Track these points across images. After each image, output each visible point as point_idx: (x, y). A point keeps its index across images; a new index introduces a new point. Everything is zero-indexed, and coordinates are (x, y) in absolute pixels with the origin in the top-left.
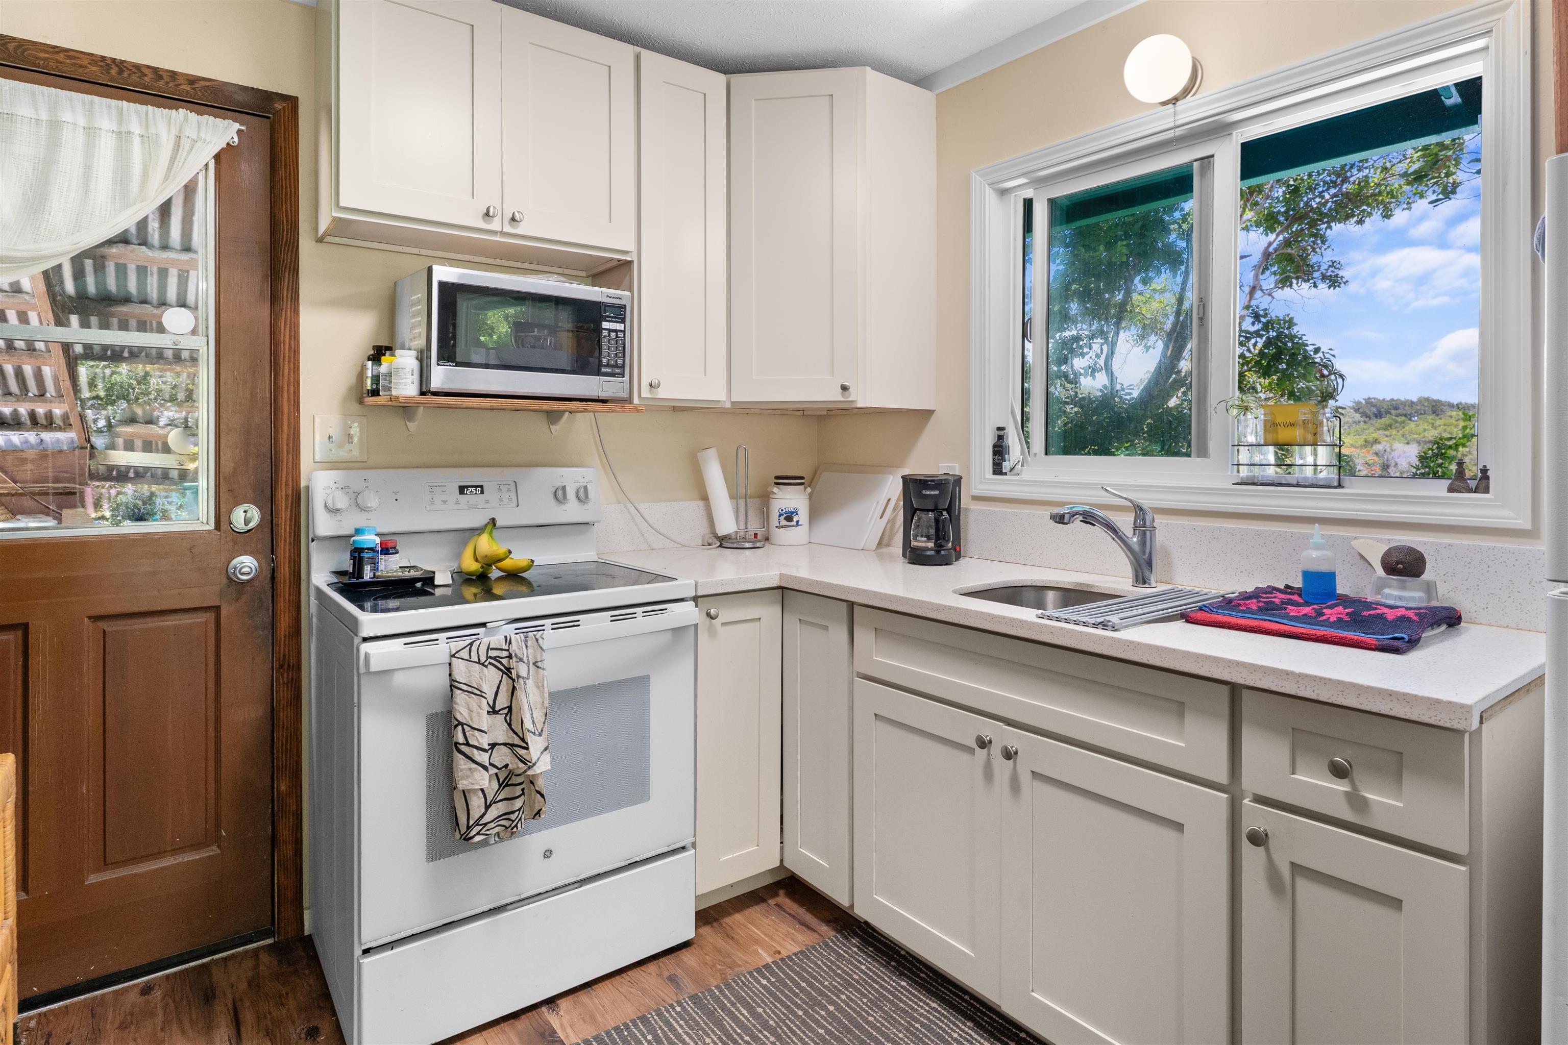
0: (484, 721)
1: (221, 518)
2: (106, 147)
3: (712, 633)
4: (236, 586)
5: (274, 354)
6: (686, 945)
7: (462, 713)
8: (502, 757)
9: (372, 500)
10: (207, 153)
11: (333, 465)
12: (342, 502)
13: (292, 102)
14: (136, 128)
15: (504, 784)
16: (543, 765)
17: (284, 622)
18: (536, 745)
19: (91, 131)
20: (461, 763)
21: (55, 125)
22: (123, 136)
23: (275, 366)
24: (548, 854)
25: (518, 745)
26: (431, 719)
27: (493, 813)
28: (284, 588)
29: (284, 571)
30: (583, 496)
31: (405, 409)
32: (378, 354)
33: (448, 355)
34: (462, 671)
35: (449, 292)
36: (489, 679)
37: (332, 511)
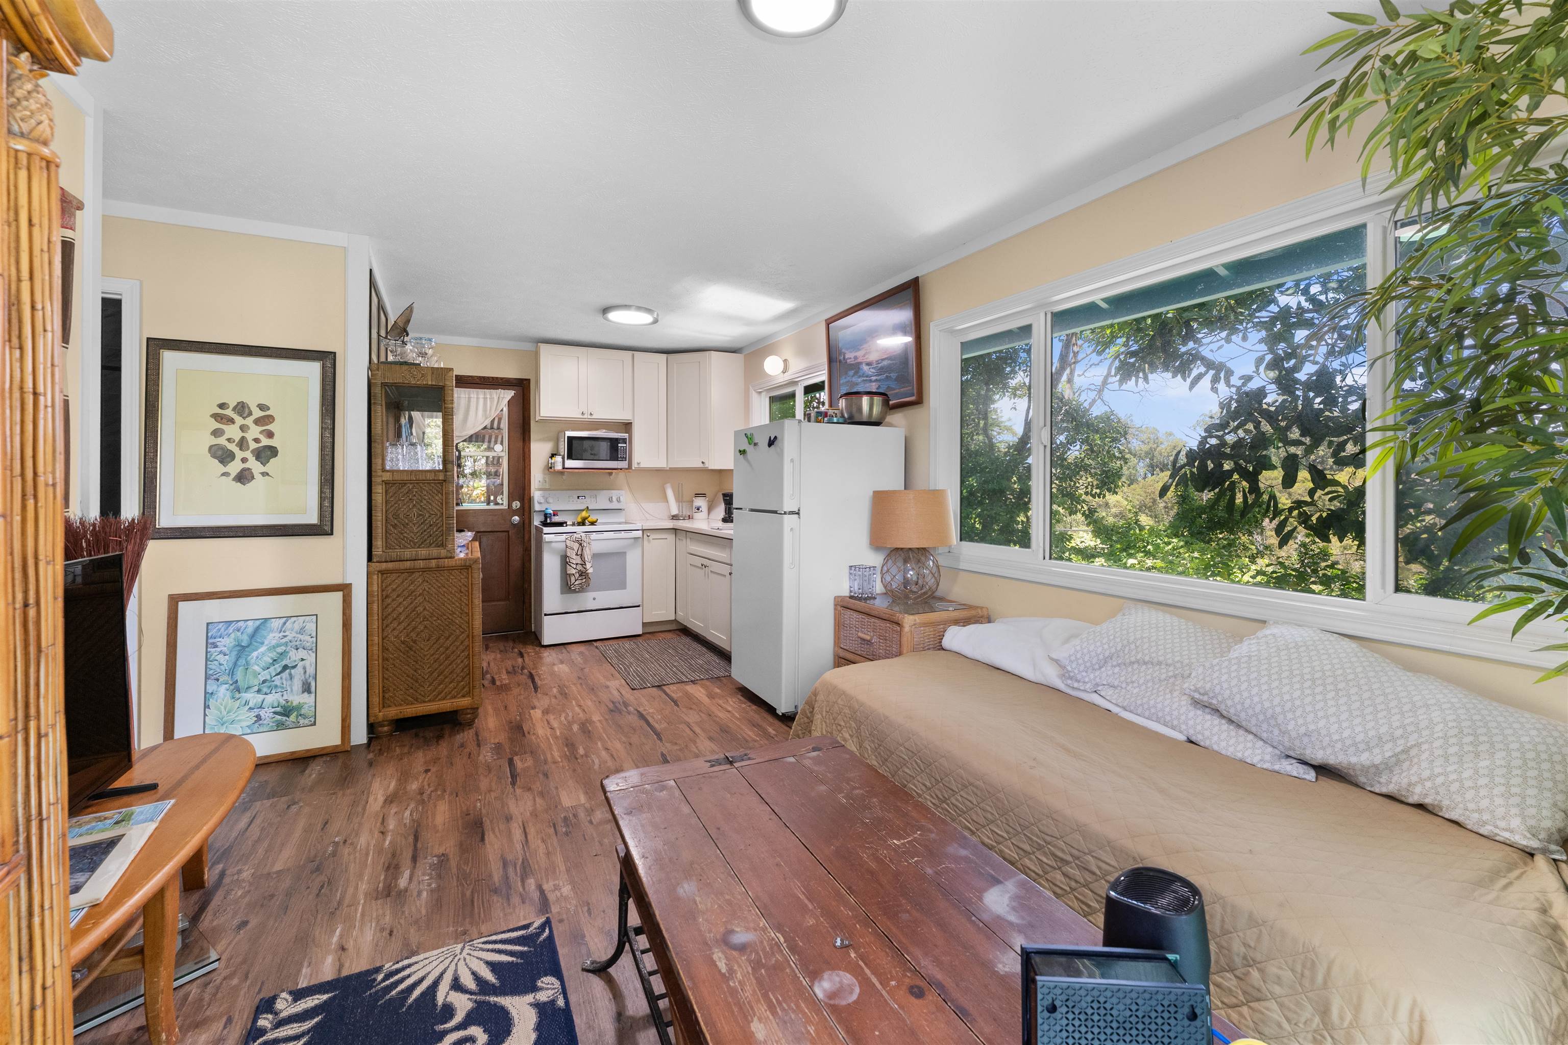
0: (574, 557)
1: (510, 505)
2: (481, 401)
3: (649, 541)
4: (514, 525)
5: (524, 456)
6: (639, 636)
7: (569, 554)
8: (579, 567)
9: (551, 500)
10: (506, 401)
11: (540, 490)
12: (542, 501)
13: (528, 380)
14: (488, 396)
15: (580, 575)
16: (590, 571)
17: (526, 538)
18: (588, 566)
19: (478, 398)
20: (568, 567)
21: (469, 398)
22: (485, 399)
23: (524, 460)
24: (594, 599)
25: (583, 564)
26: (562, 556)
27: (577, 582)
28: (526, 526)
29: (527, 521)
30: (619, 501)
31: (561, 473)
32: (553, 456)
33: (570, 457)
34: (568, 543)
35: (570, 439)
36: (576, 546)
37: (540, 503)
